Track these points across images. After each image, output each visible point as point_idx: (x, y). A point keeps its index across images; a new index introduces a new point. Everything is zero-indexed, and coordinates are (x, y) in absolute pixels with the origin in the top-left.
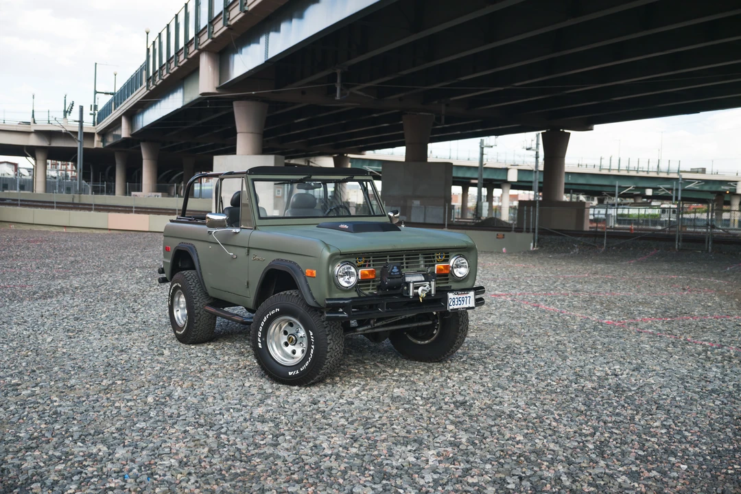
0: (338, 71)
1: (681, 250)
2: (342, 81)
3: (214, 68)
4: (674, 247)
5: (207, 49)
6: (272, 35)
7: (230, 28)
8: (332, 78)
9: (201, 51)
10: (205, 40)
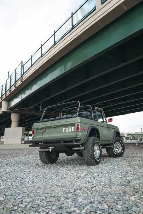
0: (41, 103)
1: (138, 145)
2: (42, 106)
3: (6, 105)
4: (136, 145)
5: (4, 100)
6: (23, 95)
7: (11, 93)
8: (39, 105)
9: (3, 100)
10: (4, 97)
